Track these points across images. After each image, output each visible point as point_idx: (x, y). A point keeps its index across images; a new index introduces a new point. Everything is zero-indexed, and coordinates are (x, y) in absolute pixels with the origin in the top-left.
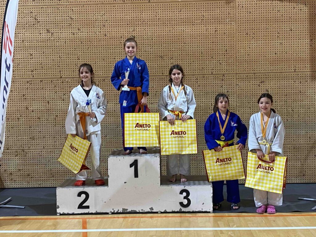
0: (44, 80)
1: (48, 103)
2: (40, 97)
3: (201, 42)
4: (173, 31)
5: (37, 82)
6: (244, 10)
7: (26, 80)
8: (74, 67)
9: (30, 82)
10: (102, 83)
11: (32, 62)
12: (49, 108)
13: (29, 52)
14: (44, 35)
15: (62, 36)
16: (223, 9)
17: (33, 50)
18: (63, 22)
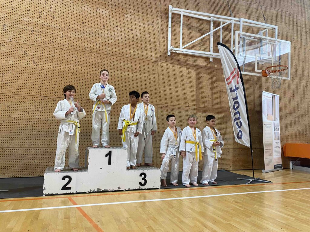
0: (26, 96)
1: (28, 113)
2: (22, 109)
3: (138, 83)
5: (21, 97)
6: (163, 69)
7: (12, 95)
8: (52, 90)
9: (15, 97)
11: (18, 82)
12: (29, 117)
13: (17, 75)
14: (30, 64)
15: (44, 67)
16: (152, 66)
17: (20, 74)
18: (47, 58)
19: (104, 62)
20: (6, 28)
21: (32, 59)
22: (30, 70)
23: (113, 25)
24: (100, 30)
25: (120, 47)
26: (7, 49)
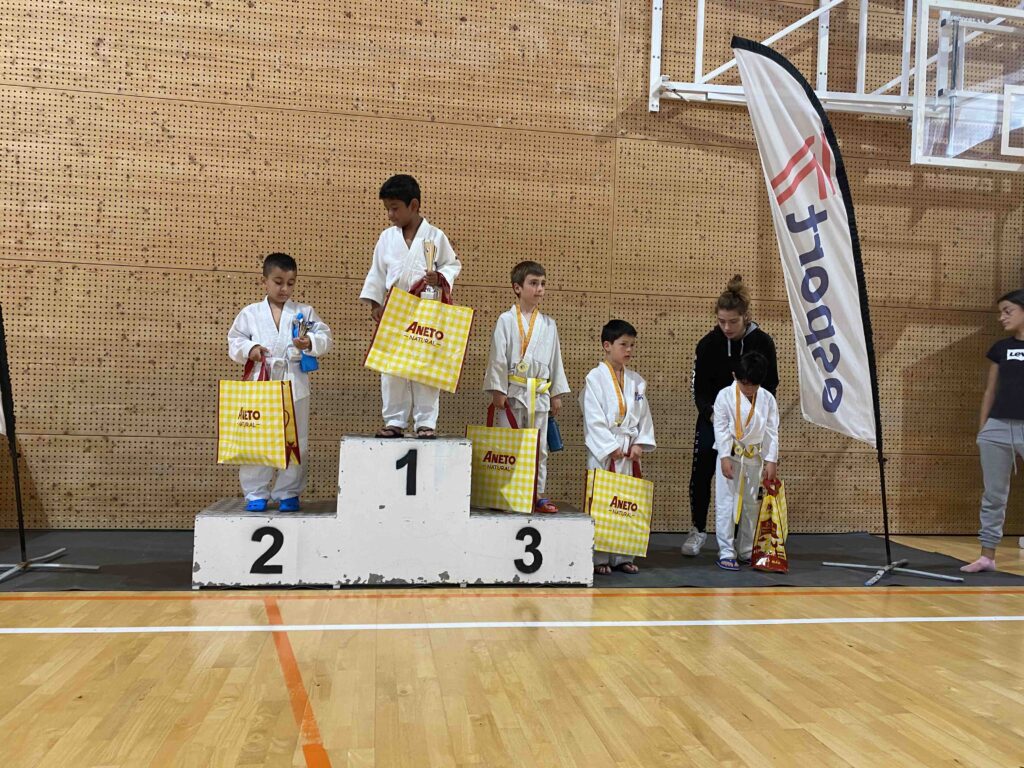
0: (172, 271)
1: (179, 327)
2: (159, 313)
3: (540, 218)
4: (482, 188)
5: (155, 276)
6: (632, 161)
7: (127, 269)
9: (137, 275)
10: (313, 289)
11: (146, 227)
12: (181, 340)
13: (141, 205)
14: (183, 167)
15: (225, 175)
16: (589, 153)
17: (152, 201)
18: (231, 144)
19: (418, 149)
20: (104, 50)
21: (187, 151)
22: (181, 187)
23: (449, 16)
24: (403, 36)
25: (476, 93)
26: (110, 118)
